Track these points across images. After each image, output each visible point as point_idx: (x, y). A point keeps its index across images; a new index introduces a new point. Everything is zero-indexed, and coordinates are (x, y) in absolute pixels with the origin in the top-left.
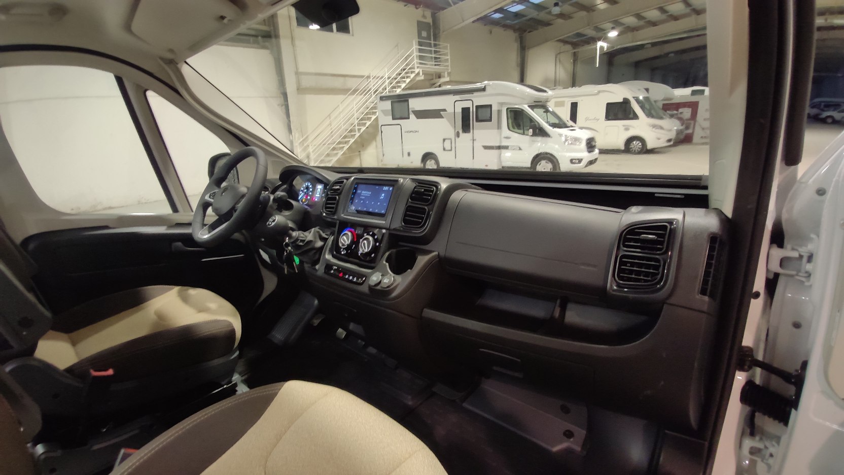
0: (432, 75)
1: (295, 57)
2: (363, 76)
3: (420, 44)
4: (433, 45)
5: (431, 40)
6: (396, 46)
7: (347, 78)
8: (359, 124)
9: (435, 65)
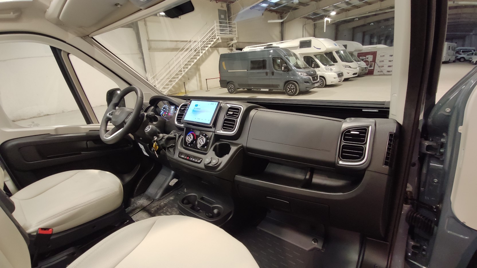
0: (228, 39)
1: (147, 32)
2: (187, 41)
3: (220, 23)
4: (228, 23)
5: (227, 20)
6: (206, 24)
7: (178, 42)
8: (184, 68)
9: (230, 34)
